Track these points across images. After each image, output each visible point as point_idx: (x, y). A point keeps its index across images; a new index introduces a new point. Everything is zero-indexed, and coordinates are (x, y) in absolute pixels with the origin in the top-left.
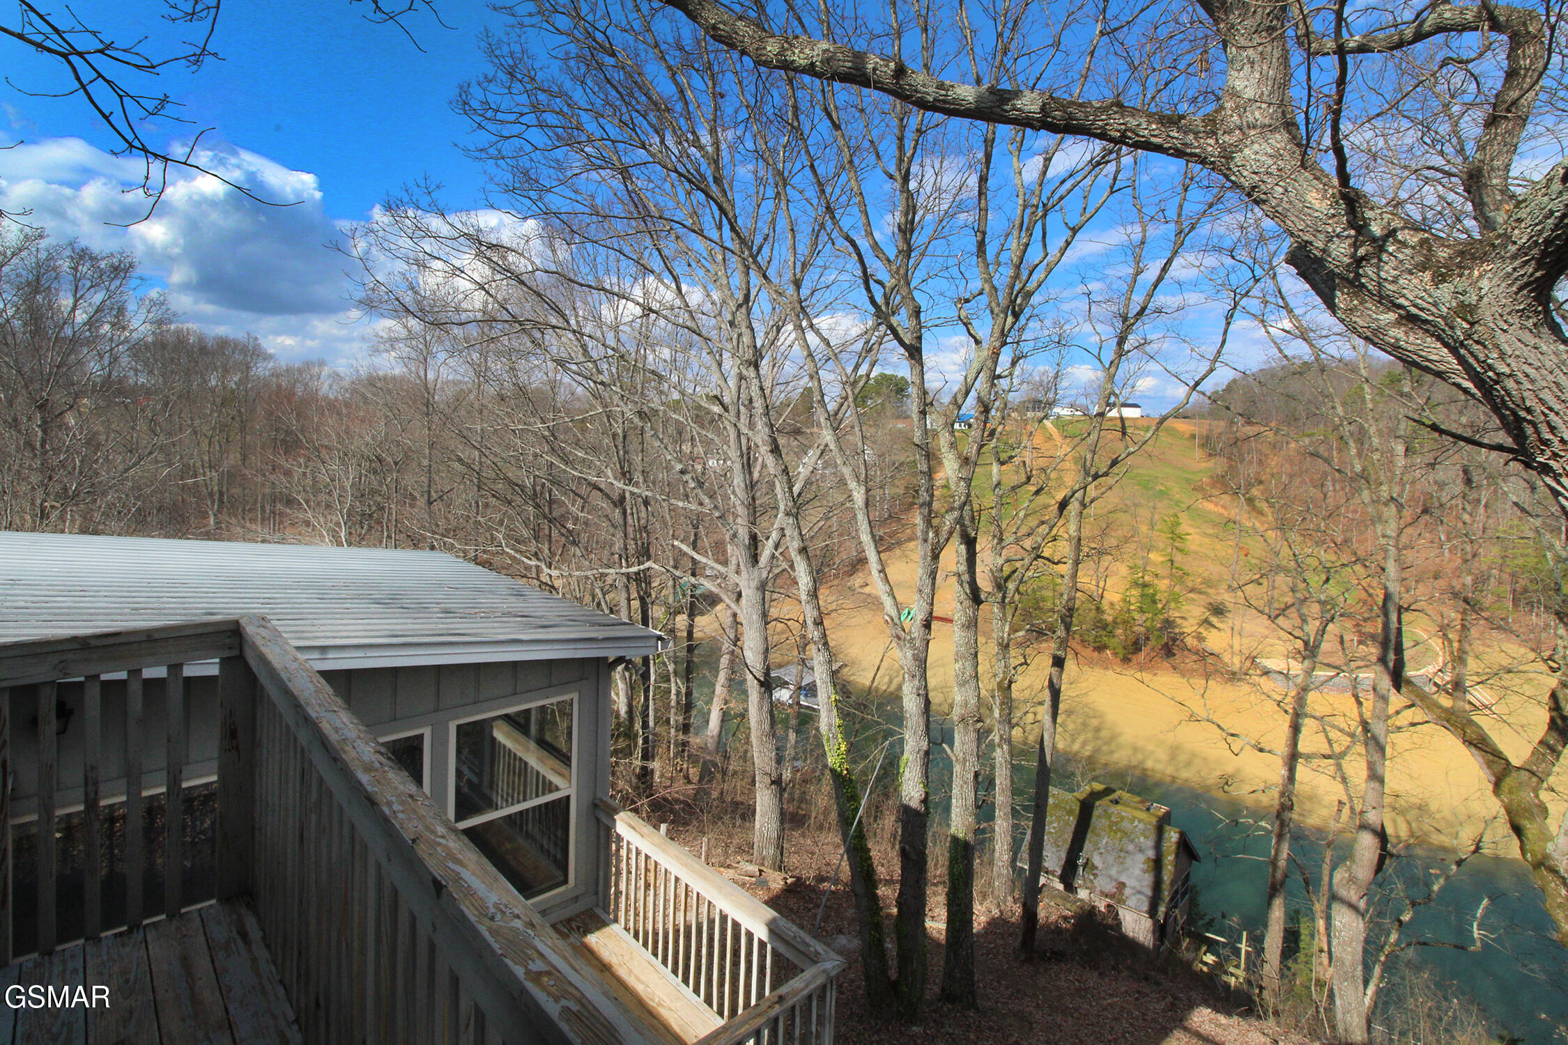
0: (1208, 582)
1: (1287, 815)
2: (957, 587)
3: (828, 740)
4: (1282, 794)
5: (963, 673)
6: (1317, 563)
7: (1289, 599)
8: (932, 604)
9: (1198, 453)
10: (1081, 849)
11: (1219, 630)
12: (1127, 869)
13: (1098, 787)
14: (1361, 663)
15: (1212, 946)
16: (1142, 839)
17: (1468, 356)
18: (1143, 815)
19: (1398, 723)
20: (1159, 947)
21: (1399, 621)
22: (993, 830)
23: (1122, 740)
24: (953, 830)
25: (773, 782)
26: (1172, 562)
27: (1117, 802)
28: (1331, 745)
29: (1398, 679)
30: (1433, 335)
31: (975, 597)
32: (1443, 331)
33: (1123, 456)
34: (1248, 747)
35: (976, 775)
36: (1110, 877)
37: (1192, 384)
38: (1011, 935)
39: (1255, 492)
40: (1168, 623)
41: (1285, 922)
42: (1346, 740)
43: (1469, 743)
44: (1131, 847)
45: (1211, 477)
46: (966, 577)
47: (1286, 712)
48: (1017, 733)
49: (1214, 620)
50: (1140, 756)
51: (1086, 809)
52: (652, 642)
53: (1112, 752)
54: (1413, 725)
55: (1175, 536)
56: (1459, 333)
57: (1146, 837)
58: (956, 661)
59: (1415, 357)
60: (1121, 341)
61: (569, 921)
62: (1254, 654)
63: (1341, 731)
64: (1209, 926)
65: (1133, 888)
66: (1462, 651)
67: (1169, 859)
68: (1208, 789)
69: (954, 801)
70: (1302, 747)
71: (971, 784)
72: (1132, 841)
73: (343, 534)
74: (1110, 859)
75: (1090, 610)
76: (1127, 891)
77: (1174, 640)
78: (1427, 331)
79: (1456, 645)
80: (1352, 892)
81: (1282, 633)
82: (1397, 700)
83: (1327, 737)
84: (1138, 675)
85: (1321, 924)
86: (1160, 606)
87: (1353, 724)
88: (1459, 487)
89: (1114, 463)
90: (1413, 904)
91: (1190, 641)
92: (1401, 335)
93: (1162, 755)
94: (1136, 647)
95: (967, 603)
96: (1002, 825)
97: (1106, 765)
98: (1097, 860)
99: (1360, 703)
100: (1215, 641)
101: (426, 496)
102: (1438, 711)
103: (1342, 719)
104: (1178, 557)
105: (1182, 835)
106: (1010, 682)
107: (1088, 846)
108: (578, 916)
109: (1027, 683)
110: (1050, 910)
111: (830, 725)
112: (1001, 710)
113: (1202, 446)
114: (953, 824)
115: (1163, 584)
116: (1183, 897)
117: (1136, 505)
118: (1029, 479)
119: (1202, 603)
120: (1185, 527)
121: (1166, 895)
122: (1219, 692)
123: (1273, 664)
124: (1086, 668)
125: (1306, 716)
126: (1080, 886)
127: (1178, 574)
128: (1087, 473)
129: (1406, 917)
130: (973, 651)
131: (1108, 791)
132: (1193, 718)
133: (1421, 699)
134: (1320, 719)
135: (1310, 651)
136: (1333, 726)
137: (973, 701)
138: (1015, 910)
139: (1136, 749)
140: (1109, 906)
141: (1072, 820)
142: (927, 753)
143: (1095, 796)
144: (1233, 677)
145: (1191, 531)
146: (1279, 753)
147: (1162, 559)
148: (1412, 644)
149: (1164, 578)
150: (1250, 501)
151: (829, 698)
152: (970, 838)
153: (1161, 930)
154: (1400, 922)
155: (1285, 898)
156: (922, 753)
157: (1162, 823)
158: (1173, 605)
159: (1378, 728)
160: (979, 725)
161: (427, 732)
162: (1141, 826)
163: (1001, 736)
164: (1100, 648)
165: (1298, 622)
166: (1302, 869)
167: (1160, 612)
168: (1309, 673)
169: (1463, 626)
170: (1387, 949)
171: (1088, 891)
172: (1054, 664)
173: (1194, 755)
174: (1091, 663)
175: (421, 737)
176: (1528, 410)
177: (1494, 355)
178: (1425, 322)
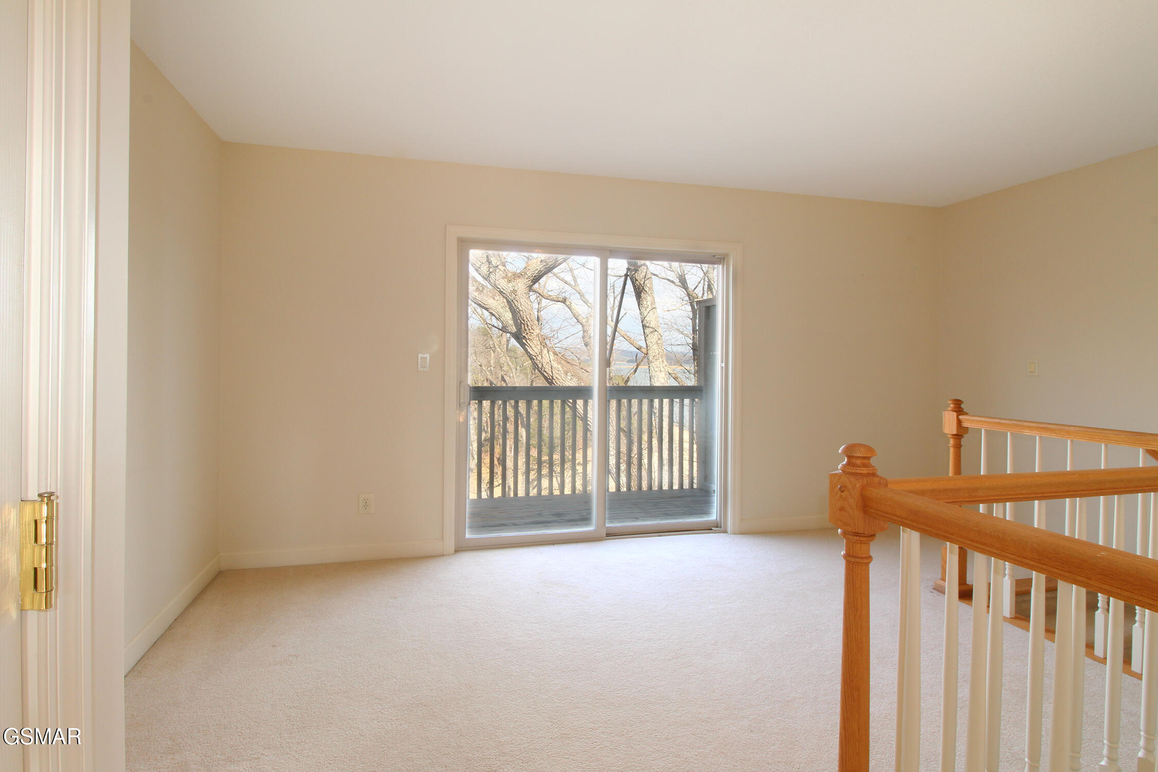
176: (524, 321)
177: (519, 305)
178: (504, 293)
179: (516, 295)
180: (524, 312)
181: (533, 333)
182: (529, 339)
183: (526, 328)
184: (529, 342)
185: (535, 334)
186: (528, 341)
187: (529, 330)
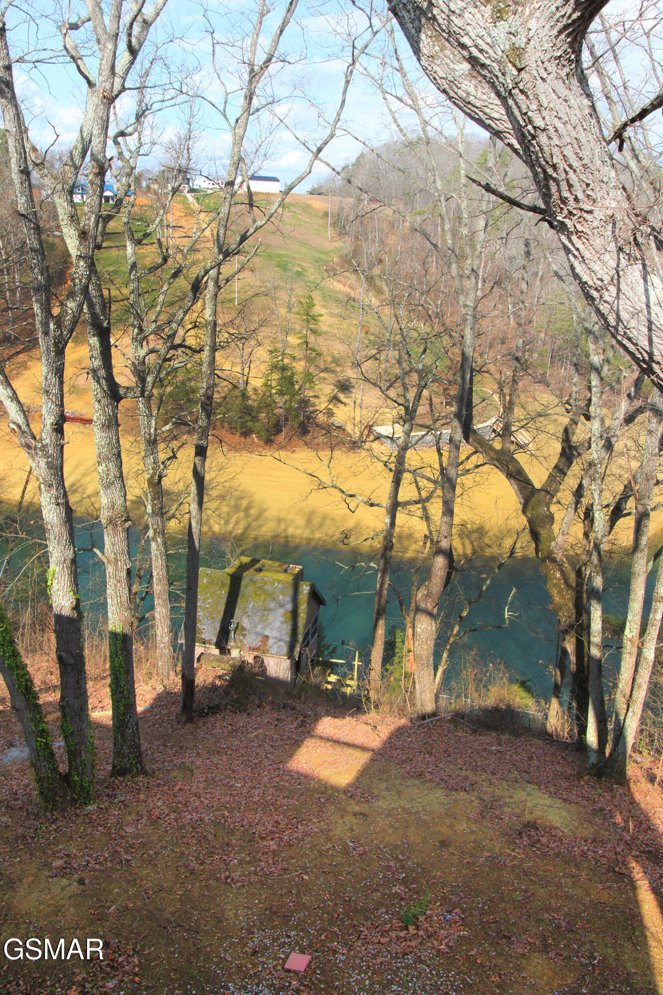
0: (336, 361)
1: (389, 554)
2: (93, 384)
4: (385, 538)
5: (108, 475)
6: (416, 335)
7: (397, 371)
8: (62, 405)
9: (330, 232)
10: (232, 617)
11: (345, 404)
12: (270, 623)
13: (245, 560)
14: (443, 421)
15: (333, 668)
16: (281, 597)
17: (514, 107)
18: (282, 576)
19: (467, 467)
20: (296, 679)
21: (471, 382)
22: (154, 618)
23: (268, 514)
24: (111, 627)
26: (307, 343)
27: (260, 570)
28: (420, 493)
29: (468, 431)
30: (489, 82)
31: (114, 393)
32: (497, 77)
33: (252, 230)
34: (362, 504)
35: (129, 572)
36: (256, 633)
37: (315, 150)
38: (174, 703)
39: (376, 271)
40: (305, 403)
41: (385, 637)
42: (431, 486)
43: (510, 475)
44: (272, 605)
45: (341, 257)
46: (102, 373)
47: (391, 470)
48: (173, 524)
49: (341, 396)
50: (283, 526)
51: (235, 582)
53: (260, 526)
54: (477, 467)
55: (311, 318)
56: (509, 81)
57: (284, 595)
58: (99, 463)
59: (481, 114)
60: (250, 97)
62: (371, 423)
63: (429, 479)
64: (333, 653)
65: (275, 638)
66: (511, 402)
67: (303, 607)
68: (334, 544)
69: (109, 601)
70: (401, 497)
71: (124, 582)
72: (274, 599)
74: (257, 619)
75: (237, 397)
76: (270, 642)
77: (309, 418)
78: (484, 77)
79: (508, 398)
80: (429, 604)
81: (389, 402)
82: (466, 449)
83: (417, 486)
84: (276, 455)
85: (410, 631)
86: (297, 387)
87: (437, 473)
88: (521, 261)
89: (244, 238)
90: (470, 603)
91: (321, 418)
92: (472, 90)
93: (301, 522)
94: (277, 428)
95: (105, 401)
96: (161, 613)
97: (255, 539)
98: (246, 623)
99: (440, 455)
100: (341, 415)
102: (492, 454)
103: (429, 469)
104: (312, 339)
105: (313, 587)
106: (160, 477)
107: (238, 611)
109: (178, 476)
110: (205, 675)
112: (153, 506)
113: (334, 224)
114: (110, 622)
115: (299, 367)
116: (312, 637)
117: (275, 288)
118: (165, 260)
119: (331, 381)
120: (318, 309)
121: (300, 638)
122: (343, 459)
123: (384, 430)
124: (231, 455)
125: (405, 471)
126: (232, 647)
127: (312, 354)
128: (220, 252)
129: (464, 614)
130: (115, 451)
131: (254, 562)
132: (322, 486)
133: (482, 446)
134: (414, 472)
135: (409, 416)
136: (424, 477)
137: (120, 502)
138: (176, 683)
139: (279, 520)
140: (255, 657)
141: (224, 593)
142: (74, 561)
143: (243, 568)
144: (355, 445)
145: (323, 311)
146: (384, 505)
147: (298, 341)
148: (480, 400)
149: (300, 359)
150: (370, 279)
152: (127, 630)
153: (297, 667)
154: (461, 618)
155: (386, 619)
156: (68, 562)
157: (298, 578)
158: (308, 385)
159: (452, 472)
160: (129, 523)
162: (280, 585)
163: (155, 530)
164: (246, 434)
165: (400, 390)
166: (398, 594)
167: (297, 393)
168: (407, 434)
169: (514, 380)
170: (452, 639)
171: (238, 650)
172: (197, 454)
173: (325, 518)
174: (235, 449)
176: (554, 167)
177: (534, 107)
178: (483, 66)
179: (520, 70)
180: (553, 134)
181: (590, 212)
182: (577, 232)
183: (566, 194)
184: (578, 244)
185: (599, 214)
186: (574, 238)
187: (576, 199)
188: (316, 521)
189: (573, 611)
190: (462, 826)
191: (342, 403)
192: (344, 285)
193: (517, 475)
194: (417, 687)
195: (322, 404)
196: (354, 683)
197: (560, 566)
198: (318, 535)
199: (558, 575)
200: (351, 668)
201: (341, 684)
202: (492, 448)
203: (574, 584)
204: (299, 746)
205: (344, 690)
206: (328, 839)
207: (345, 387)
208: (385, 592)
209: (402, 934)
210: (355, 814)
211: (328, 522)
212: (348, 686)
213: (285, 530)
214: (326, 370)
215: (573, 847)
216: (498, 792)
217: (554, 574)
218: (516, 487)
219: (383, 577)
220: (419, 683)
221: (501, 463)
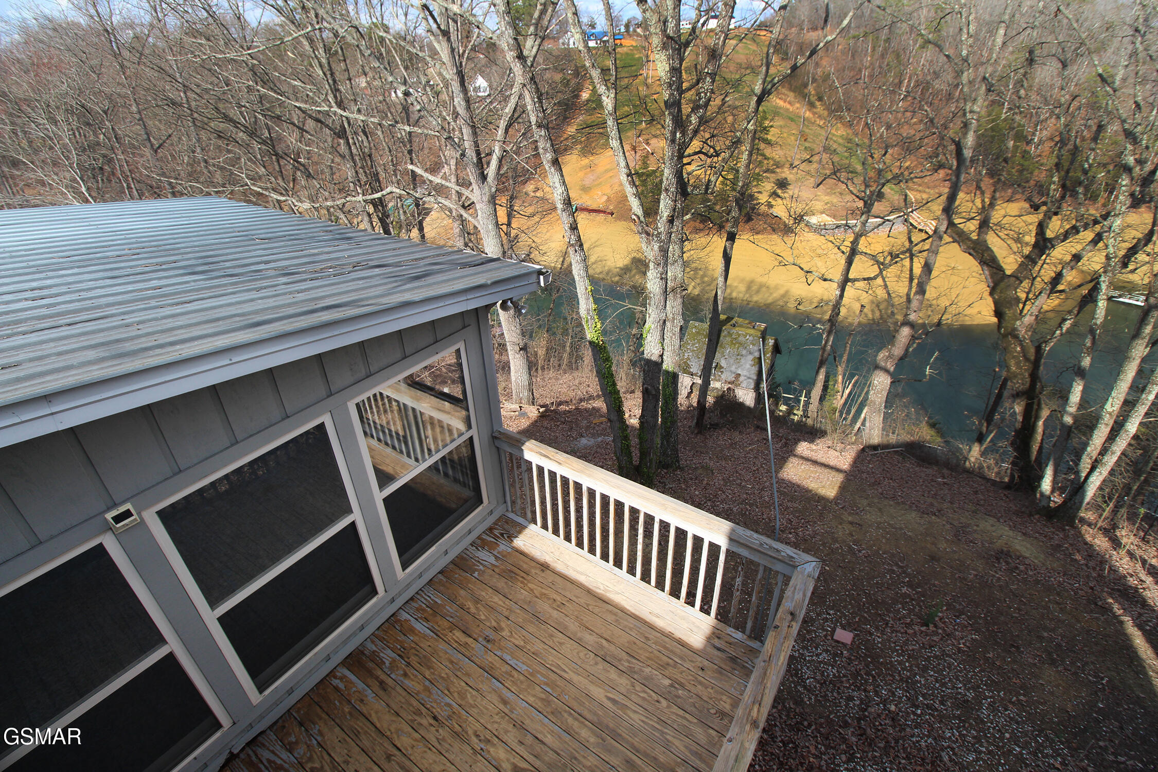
0: (777, 164)
1: (835, 319)
3: (587, 321)
4: (834, 306)
5: (674, 255)
9: (774, 59)
11: (783, 199)
12: (742, 365)
13: (723, 317)
16: (751, 346)
18: (752, 331)
25: (521, 349)
27: (734, 326)
34: (817, 279)
36: (731, 371)
40: (751, 197)
41: (824, 380)
43: (983, 263)
44: (744, 352)
47: (843, 252)
49: (779, 192)
52: (533, 279)
57: (754, 345)
61: (491, 529)
62: (802, 214)
65: (746, 376)
67: (767, 356)
70: (851, 276)
71: (678, 335)
72: (745, 348)
73: (84, 189)
74: (732, 361)
76: (741, 379)
77: (753, 209)
80: (888, 363)
91: (763, 209)
93: (742, 288)
98: (723, 363)
100: (779, 210)
101: (149, 145)
102: (969, 243)
104: (762, 146)
105: (776, 340)
107: (717, 355)
108: (495, 523)
111: (588, 310)
119: (772, 180)
120: (769, 122)
121: (764, 377)
125: (858, 254)
126: (713, 379)
131: (730, 319)
132: (783, 264)
133: (960, 236)
135: (867, 207)
137: (681, 275)
140: (730, 389)
142: (664, 321)
143: (721, 323)
144: (787, 230)
145: (773, 123)
146: (836, 281)
151: (586, 289)
152: (677, 370)
153: (759, 398)
155: (825, 368)
156: (661, 322)
157: (765, 334)
158: (755, 183)
160: (684, 293)
161: (327, 419)
162: (751, 338)
168: (864, 224)
171: (717, 382)
172: (728, 239)
175: (321, 427)
188: (755, 288)
189: (1028, 380)
190: (942, 545)
191: (779, 197)
192: (785, 102)
193: (988, 261)
194: (867, 424)
195: (763, 198)
196: (800, 413)
197: (1021, 343)
198: (755, 298)
199: (1018, 349)
200: (799, 401)
201: (790, 412)
202: (969, 239)
203: (1032, 358)
204: (785, 462)
205: (792, 417)
206: (835, 540)
207: (783, 184)
208: (829, 347)
209: (923, 629)
210: (851, 523)
211: (764, 289)
212: (795, 414)
213: (730, 294)
214: (767, 171)
215: (1049, 577)
216: (963, 520)
217: (1015, 348)
218: (987, 272)
219: (828, 336)
220: (870, 421)
221: (976, 252)
